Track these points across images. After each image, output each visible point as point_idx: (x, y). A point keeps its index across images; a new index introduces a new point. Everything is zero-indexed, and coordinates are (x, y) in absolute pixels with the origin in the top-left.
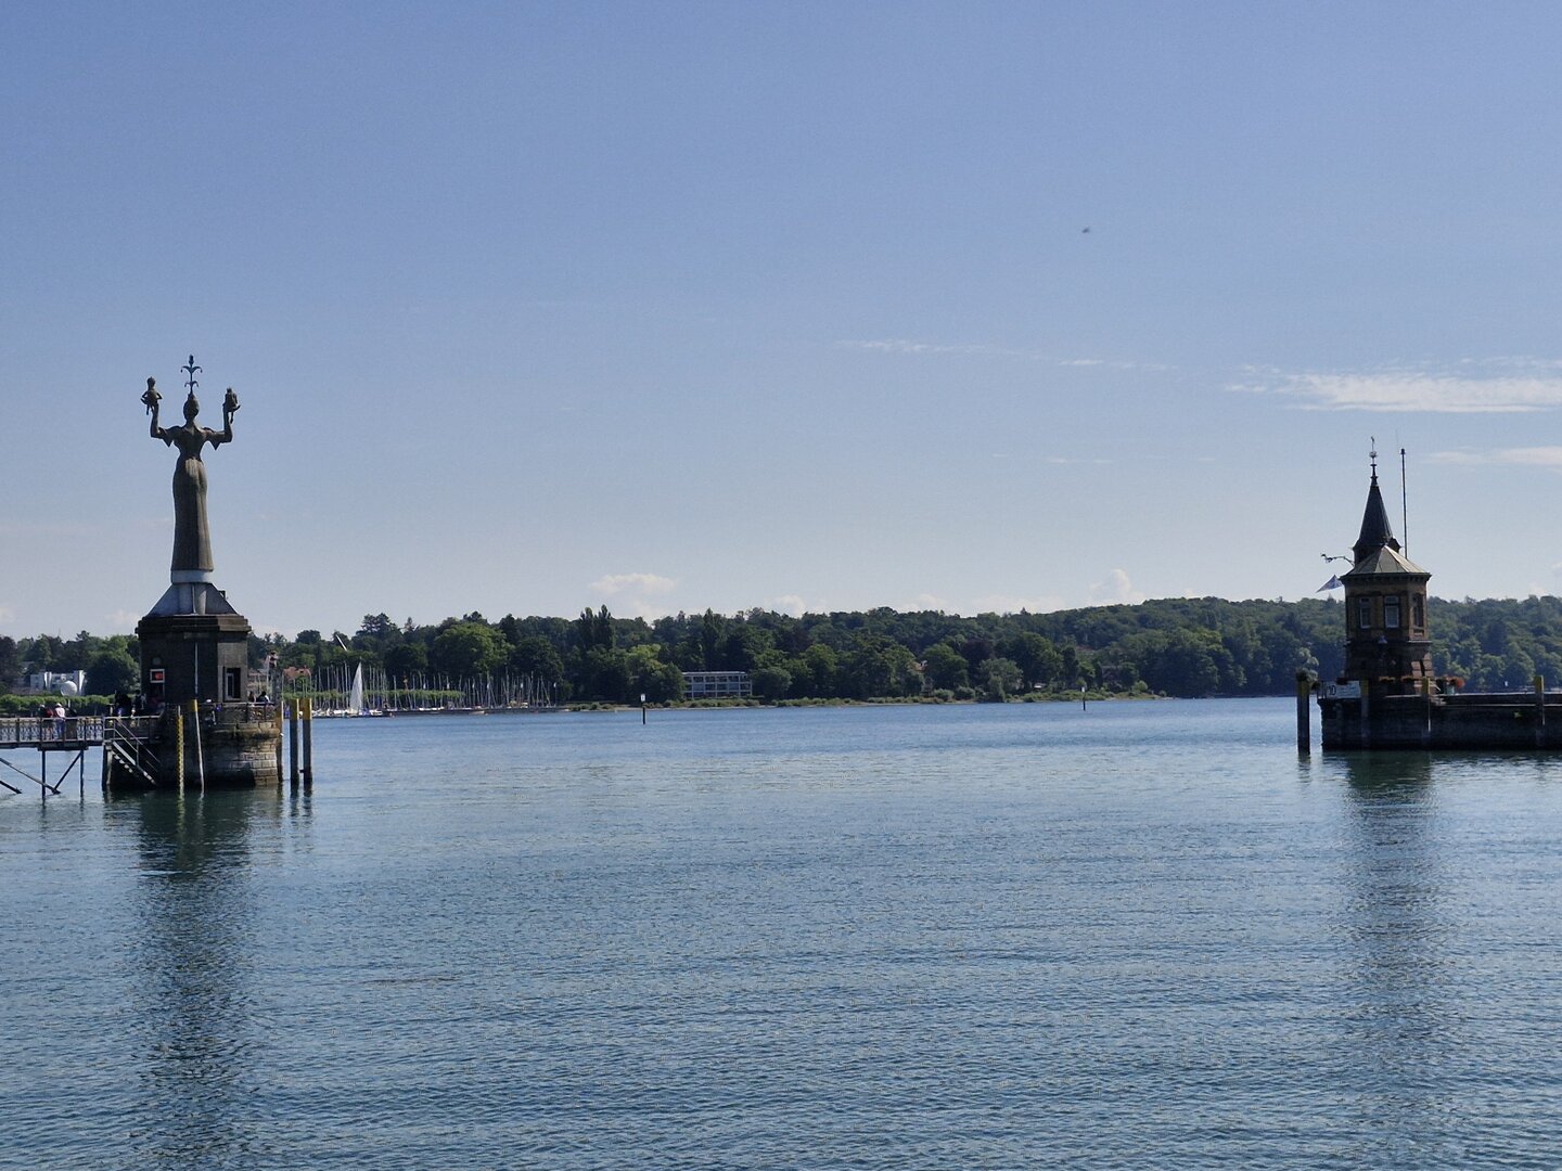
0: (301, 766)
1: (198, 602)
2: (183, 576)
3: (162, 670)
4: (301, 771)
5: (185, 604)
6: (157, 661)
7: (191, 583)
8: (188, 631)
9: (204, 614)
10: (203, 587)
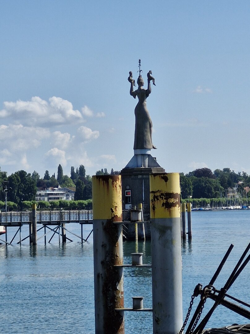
0: (187, 231)
1: (144, 162)
2: (139, 152)
3: (130, 191)
4: (187, 233)
5: (139, 163)
6: (128, 187)
7: (142, 154)
8: (141, 175)
9: (147, 167)
10: (147, 156)
